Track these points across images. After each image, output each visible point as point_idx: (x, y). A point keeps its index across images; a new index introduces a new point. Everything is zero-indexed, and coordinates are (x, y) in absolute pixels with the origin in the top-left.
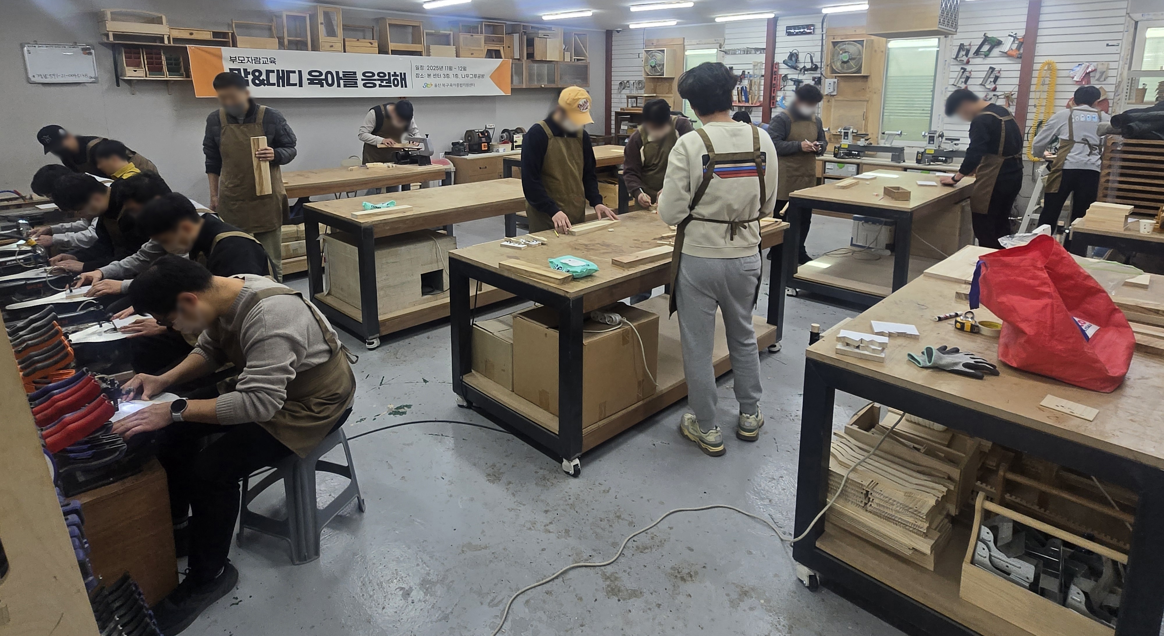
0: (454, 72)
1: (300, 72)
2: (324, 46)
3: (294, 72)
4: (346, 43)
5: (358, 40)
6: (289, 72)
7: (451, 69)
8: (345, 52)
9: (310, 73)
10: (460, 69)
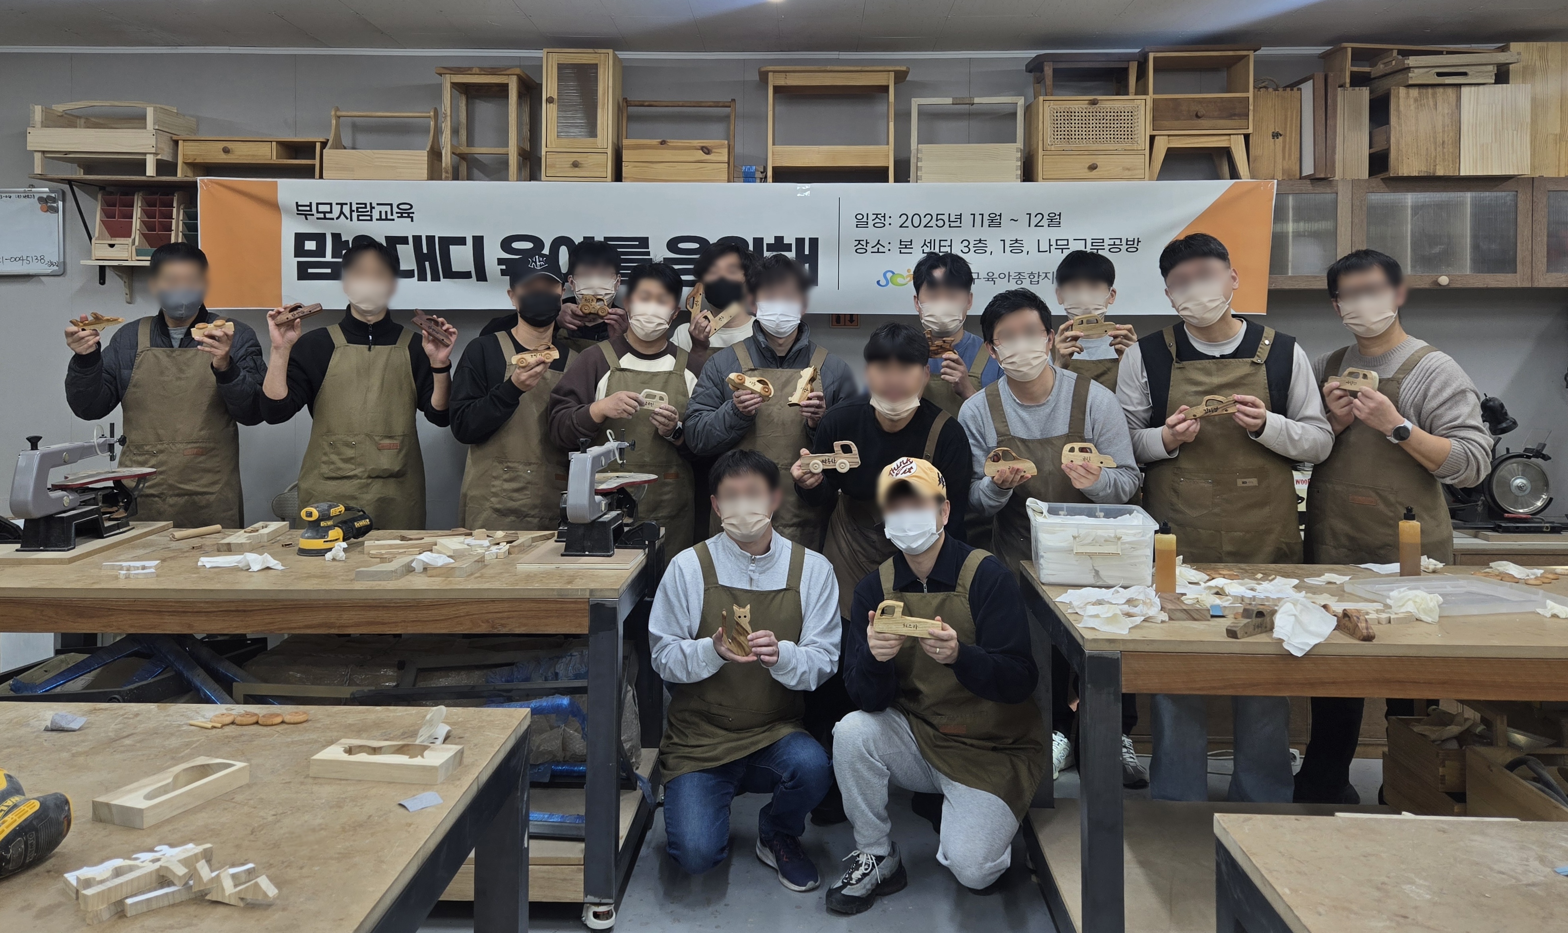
0: (1008, 232)
1: (478, 242)
2: (553, 166)
3: (461, 241)
4: (626, 155)
5: (663, 143)
6: (447, 242)
7: (995, 221)
8: (618, 176)
9: (506, 244)
10: (1034, 221)
